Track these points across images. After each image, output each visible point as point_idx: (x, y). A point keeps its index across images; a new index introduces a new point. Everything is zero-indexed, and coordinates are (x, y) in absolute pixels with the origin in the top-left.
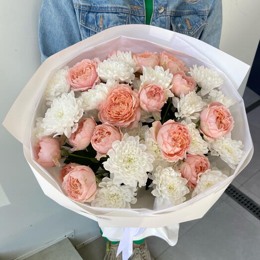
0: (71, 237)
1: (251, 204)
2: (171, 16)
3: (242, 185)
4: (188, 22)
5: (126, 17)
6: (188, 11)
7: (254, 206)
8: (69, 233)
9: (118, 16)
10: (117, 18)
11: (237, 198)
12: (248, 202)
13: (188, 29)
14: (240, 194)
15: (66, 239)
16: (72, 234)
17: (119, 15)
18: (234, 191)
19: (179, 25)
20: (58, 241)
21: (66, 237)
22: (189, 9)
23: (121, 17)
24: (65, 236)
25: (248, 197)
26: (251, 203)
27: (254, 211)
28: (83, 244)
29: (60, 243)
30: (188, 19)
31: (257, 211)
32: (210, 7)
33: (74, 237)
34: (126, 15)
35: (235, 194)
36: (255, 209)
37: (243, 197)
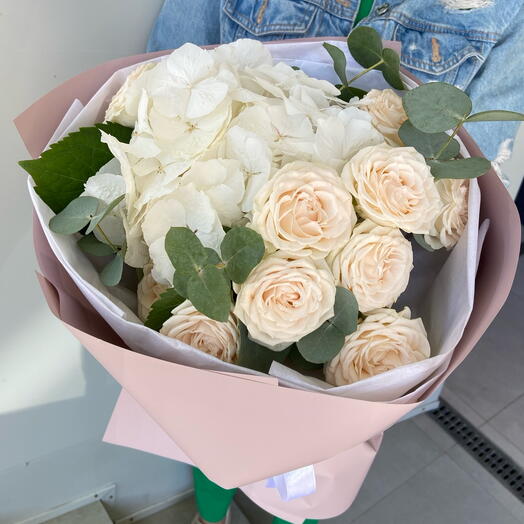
0: (107, 499)
1: (506, 466)
2: (397, 23)
3: (487, 421)
4: (436, 47)
5: (312, 12)
6: (443, 25)
7: (513, 472)
8: (104, 490)
9: (295, 7)
10: (293, 9)
11: (475, 449)
12: (500, 461)
13: (431, 60)
14: (482, 441)
15: (96, 502)
16: (111, 494)
17: (299, 5)
18: (470, 434)
19: (413, 47)
20: (79, 506)
21: (98, 499)
22: (448, 23)
23: (302, 10)
24: (96, 496)
25: (499, 451)
26: (506, 463)
27: (512, 483)
28: (132, 519)
29: (82, 511)
30: (438, 41)
31: (519, 484)
32: (503, 29)
33: (114, 499)
34: (312, 8)
35: (470, 440)
36: (514, 479)
37: (488, 450)
